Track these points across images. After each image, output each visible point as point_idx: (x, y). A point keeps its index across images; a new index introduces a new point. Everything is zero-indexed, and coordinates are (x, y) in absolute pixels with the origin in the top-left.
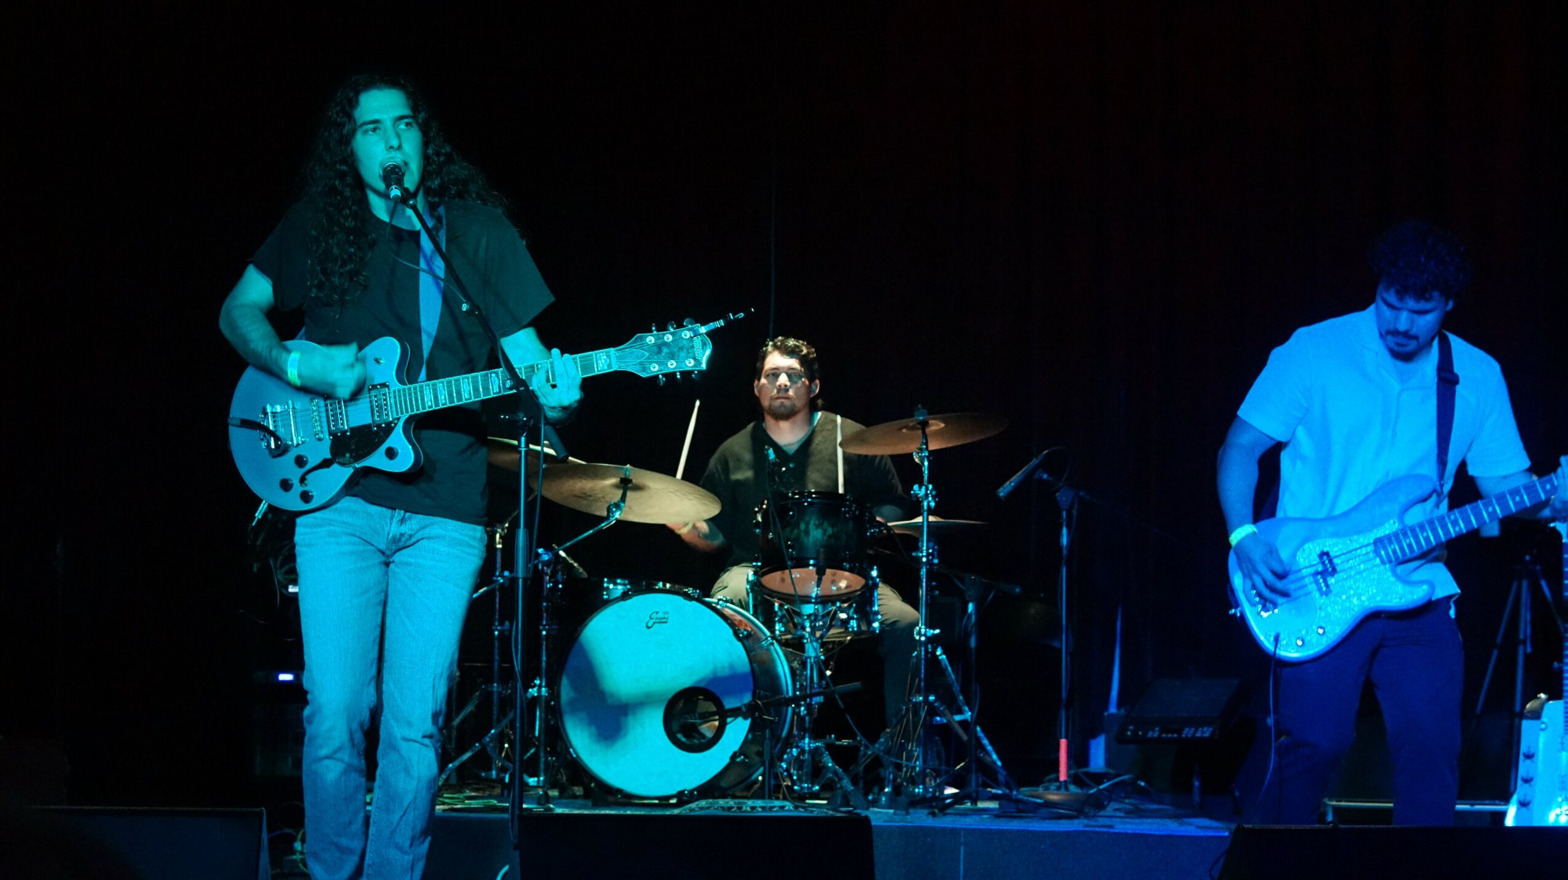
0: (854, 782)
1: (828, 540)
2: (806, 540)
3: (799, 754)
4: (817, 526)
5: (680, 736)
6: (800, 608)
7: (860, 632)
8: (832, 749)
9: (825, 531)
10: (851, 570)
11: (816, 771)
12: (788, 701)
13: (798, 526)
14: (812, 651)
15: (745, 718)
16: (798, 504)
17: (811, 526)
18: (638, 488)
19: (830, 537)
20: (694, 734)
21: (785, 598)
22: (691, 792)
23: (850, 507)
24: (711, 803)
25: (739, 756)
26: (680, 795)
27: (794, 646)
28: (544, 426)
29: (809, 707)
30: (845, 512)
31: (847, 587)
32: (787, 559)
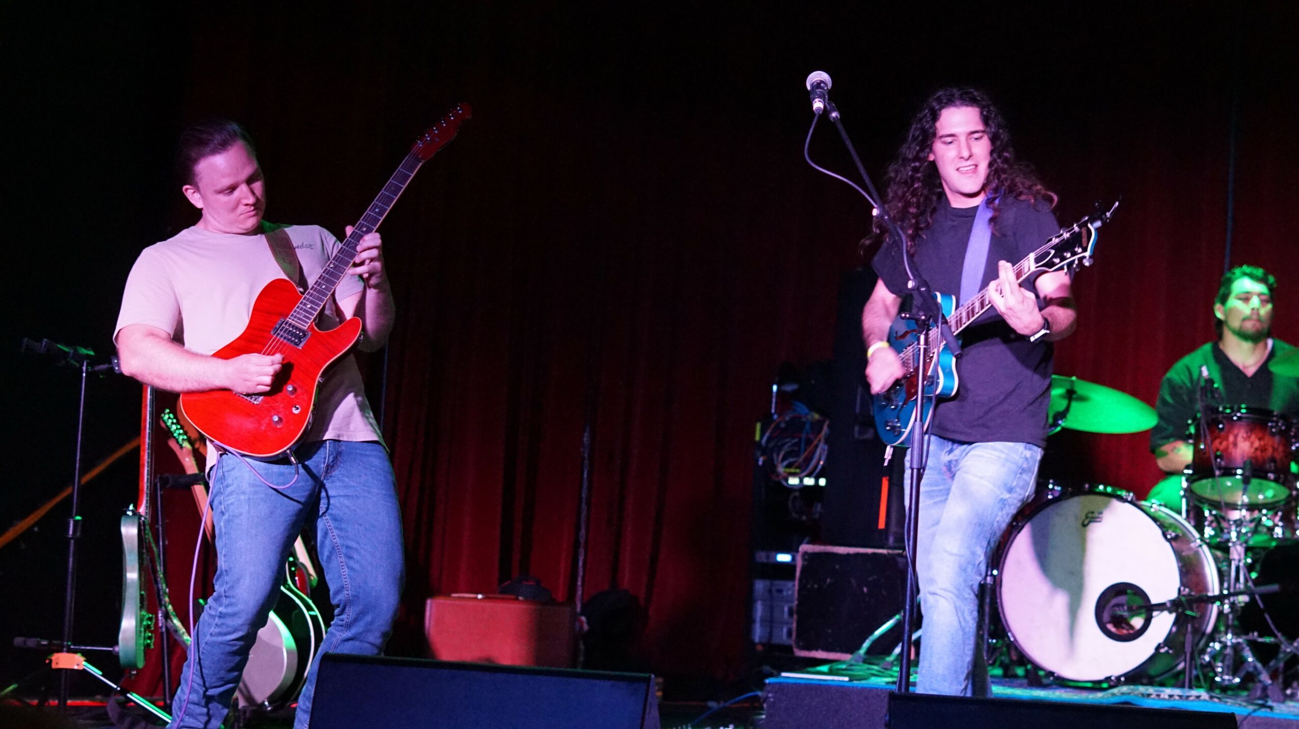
0: (1273, 676)
1: (1254, 452)
2: (1234, 451)
3: (1221, 648)
4: (1245, 439)
5: (1110, 627)
6: (1226, 513)
7: (1284, 539)
8: (1253, 645)
9: (1252, 443)
10: (1276, 480)
11: (1237, 665)
12: (1213, 599)
13: (1227, 438)
14: (1237, 553)
15: (1170, 612)
16: (1229, 418)
17: (1240, 439)
18: (1082, 399)
19: (1256, 449)
20: (1124, 625)
21: (1215, 505)
22: (1118, 678)
23: (1277, 422)
24: (1132, 690)
25: (1163, 647)
26: (1108, 679)
27: (1221, 547)
28: (942, 324)
29: (1232, 605)
30: (1272, 427)
31: (1274, 496)
32: (1214, 467)
